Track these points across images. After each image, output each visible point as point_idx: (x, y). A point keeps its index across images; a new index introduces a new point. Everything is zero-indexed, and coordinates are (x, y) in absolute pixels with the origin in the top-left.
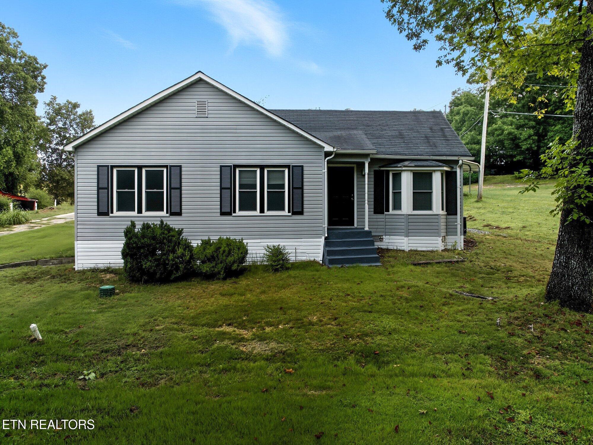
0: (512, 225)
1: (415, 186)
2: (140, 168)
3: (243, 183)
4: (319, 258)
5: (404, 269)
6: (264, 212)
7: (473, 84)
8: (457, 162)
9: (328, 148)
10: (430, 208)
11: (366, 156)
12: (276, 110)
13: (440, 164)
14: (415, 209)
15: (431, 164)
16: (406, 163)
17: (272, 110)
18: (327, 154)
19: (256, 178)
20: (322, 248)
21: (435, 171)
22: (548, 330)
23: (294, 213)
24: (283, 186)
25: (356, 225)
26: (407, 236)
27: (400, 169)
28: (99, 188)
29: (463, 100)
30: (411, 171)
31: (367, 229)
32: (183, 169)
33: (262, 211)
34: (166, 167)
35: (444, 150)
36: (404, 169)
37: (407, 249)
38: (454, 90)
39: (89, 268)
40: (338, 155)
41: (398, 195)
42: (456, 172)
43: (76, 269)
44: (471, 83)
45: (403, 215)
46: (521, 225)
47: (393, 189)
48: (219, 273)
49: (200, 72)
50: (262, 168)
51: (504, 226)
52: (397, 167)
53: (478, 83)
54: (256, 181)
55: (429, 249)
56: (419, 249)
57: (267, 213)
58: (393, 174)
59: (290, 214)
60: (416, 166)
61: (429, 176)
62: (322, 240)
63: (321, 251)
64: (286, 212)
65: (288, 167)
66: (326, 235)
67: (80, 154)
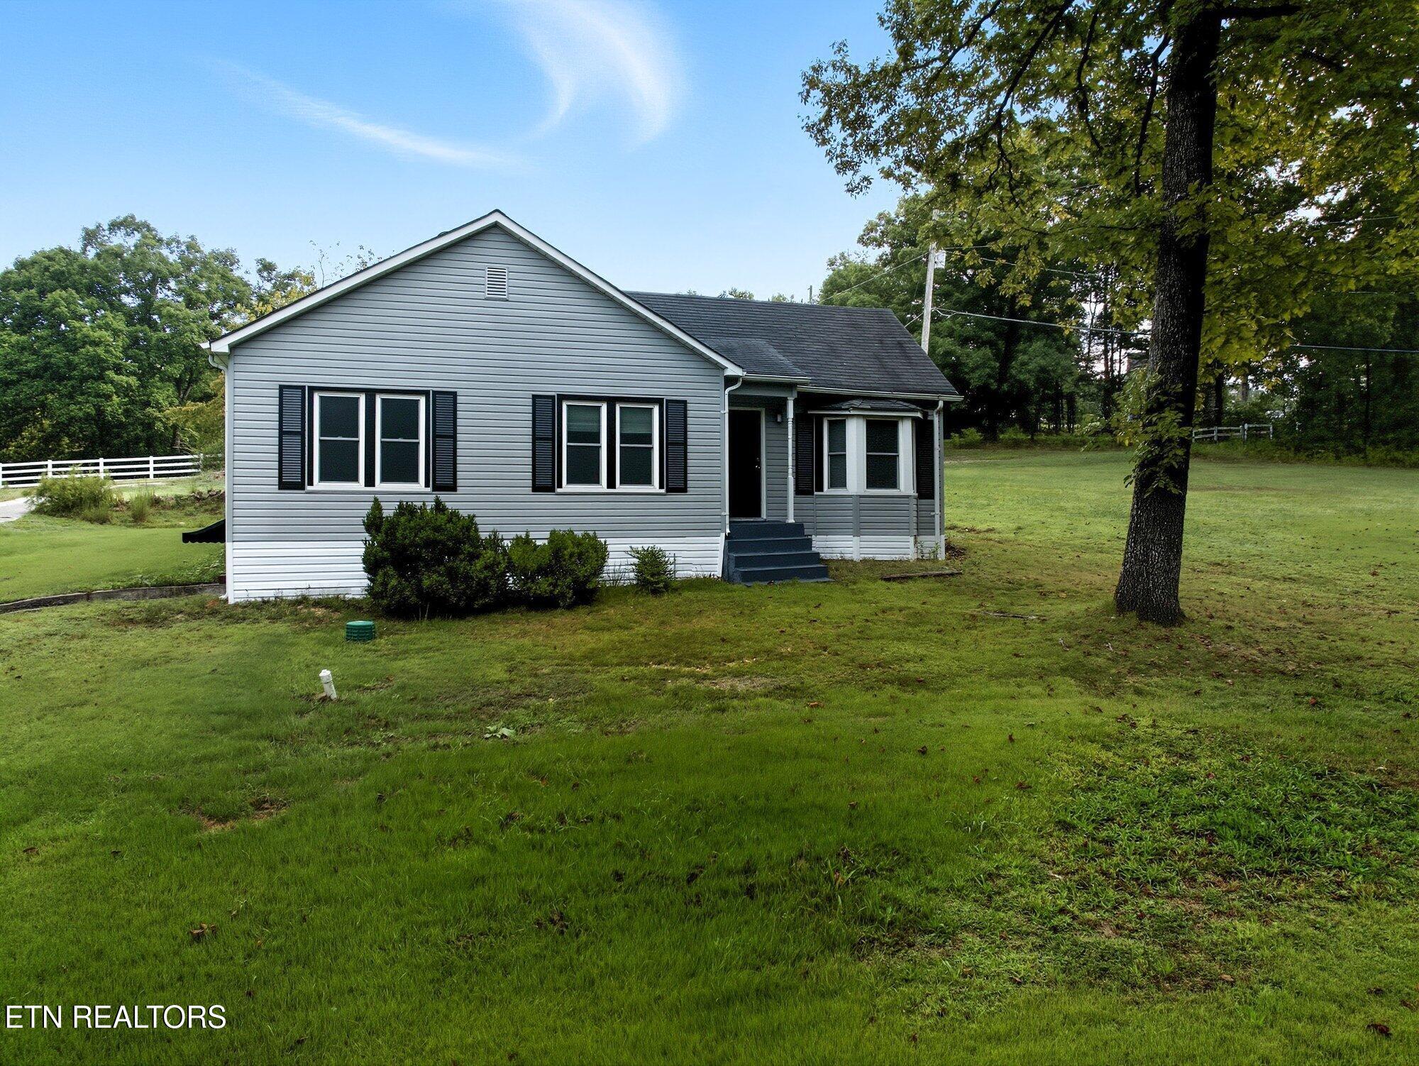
0: (997, 526)
1: (871, 445)
2: (371, 393)
3: (575, 429)
4: (718, 572)
5: (872, 586)
6: (614, 487)
7: (870, 247)
8: (936, 403)
9: (732, 370)
10: (894, 484)
11: (790, 386)
12: (638, 294)
13: (913, 407)
14: (871, 484)
15: (896, 406)
16: (856, 403)
17: (632, 293)
18: (730, 381)
19: (599, 421)
20: (720, 554)
21: (902, 418)
22: (1133, 648)
23: (670, 490)
24: (648, 438)
25: (764, 516)
26: (857, 534)
27: (847, 413)
28: (282, 433)
29: (853, 279)
30: (864, 416)
31: (791, 520)
32: (460, 399)
33: (611, 484)
34: (426, 393)
35: (912, 383)
36: (852, 413)
37: (856, 557)
38: (832, 257)
39: (260, 600)
40: (747, 384)
41: (839, 461)
42: (932, 422)
43: (231, 601)
44: (866, 244)
45: (850, 496)
46: (1013, 526)
47: (830, 450)
48: (563, 595)
49: (497, 211)
50: (611, 401)
51: (983, 527)
52: (841, 409)
53: (879, 245)
54: (599, 426)
55: (894, 557)
56: (879, 558)
57: (620, 488)
58: (830, 423)
59: (663, 491)
60: (872, 409)
61: (892, 426)
62: (721, 540)
63: (720, 561)
64: (655, 487)
65: (659, 401)
66: (728, 531)
67: (238, 359)
